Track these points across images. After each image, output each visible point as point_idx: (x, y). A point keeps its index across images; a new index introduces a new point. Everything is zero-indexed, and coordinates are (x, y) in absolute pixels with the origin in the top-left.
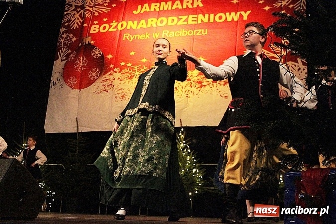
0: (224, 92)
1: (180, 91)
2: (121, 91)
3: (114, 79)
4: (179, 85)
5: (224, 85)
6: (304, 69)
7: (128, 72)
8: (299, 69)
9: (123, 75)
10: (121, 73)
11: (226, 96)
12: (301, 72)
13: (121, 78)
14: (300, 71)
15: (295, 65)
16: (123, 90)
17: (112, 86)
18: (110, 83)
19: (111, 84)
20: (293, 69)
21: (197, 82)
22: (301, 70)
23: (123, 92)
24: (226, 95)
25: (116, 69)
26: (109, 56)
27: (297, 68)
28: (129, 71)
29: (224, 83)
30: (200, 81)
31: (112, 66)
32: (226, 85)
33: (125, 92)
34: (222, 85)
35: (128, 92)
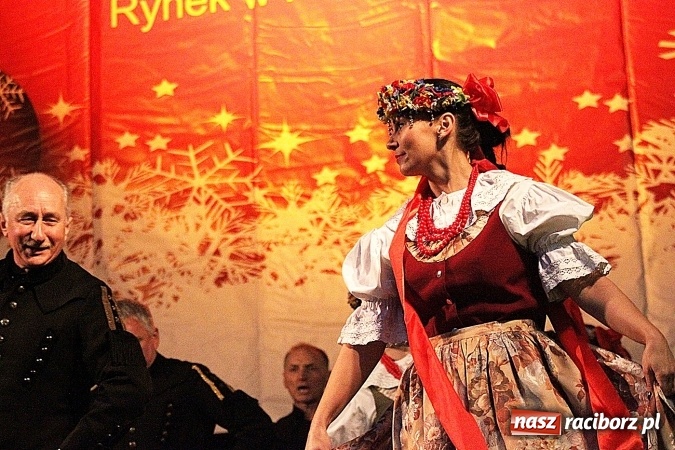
2: (133, 267)
3: (98, 214)
7: (160, 177)
9: (136, 192)
10: (123, 185)
13: (128, 207)
16: (143, 263)
17: (91, 244)
18: (80, 233)
19: (86, 238)
23: (145, 270)
25: (100, 168)
26: (61, 109)
28: (158, 171)
31: (79, 154)
32: (603, 213)
33: (153, 272)
35: (168, 266)
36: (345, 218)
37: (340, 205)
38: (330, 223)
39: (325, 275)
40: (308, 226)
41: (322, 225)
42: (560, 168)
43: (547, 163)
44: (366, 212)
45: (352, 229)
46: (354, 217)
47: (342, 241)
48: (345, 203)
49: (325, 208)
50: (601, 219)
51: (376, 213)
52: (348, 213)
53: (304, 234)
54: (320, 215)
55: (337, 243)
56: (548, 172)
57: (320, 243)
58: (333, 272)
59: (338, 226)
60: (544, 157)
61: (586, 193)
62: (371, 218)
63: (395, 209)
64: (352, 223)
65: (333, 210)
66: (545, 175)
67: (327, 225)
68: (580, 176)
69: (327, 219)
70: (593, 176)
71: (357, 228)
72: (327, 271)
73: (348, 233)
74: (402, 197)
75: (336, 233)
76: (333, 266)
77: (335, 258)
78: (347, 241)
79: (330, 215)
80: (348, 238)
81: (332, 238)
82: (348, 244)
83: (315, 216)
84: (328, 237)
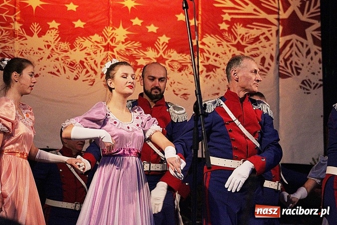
0: (180, 86)
1: (91, 72)
4: (88, 57)
5: (180, 70)
6: (316, 53)
8: (308, 52)
11: (185, 94)
12: (312, 59)
14: (309, 56)
15: (302, 44)
20: (298, 52)
21: (127, 56)
22: (312, 54)
24: (183, 92)
27: (304, 51)
29: (179, 66)
30: (131, 55)
32: (183, 72)
34: (176, 70)
36: (62, 48)
37: (59, 41)
39: (50, 74)
40: (43, 47)
41: (51, 48)
42: (167, 46)
43: (161, 43)
44: (72, 47)
45: (65, 54)
46: (67, 48)
47: (60, 59)
48: (63, 40)
49: (53, 41)
50: (182, 75)
51: (78, 48)
52: (64, 45)
53: (41, 52)
54: (50, 43)
55: (57, 59)
56: (161, 48)
57: (49, 57)
58: (54, 74)
59: (58, 51)
60: (159, 40)
61: (177, 61)
62: (75, 51)
63: (87, 48)
64: (66, 51)
65: (56, 42)
66: (160, 49)
67: (53, 49)
68: (175, 52)
69: (53, 46)
70: (181, 54)
71: (68, 54)
72: (51, 73)
73: (63, 55)
74: (92, 44)
75: (57, 54)
76: (55, 71)
77: (56, 67)
78: (62, 60)
79: (55, 44)
80: (63, 58)
81: (55, 56)
82: (63, 61)
83: (46, 44)
84: (53, 55)
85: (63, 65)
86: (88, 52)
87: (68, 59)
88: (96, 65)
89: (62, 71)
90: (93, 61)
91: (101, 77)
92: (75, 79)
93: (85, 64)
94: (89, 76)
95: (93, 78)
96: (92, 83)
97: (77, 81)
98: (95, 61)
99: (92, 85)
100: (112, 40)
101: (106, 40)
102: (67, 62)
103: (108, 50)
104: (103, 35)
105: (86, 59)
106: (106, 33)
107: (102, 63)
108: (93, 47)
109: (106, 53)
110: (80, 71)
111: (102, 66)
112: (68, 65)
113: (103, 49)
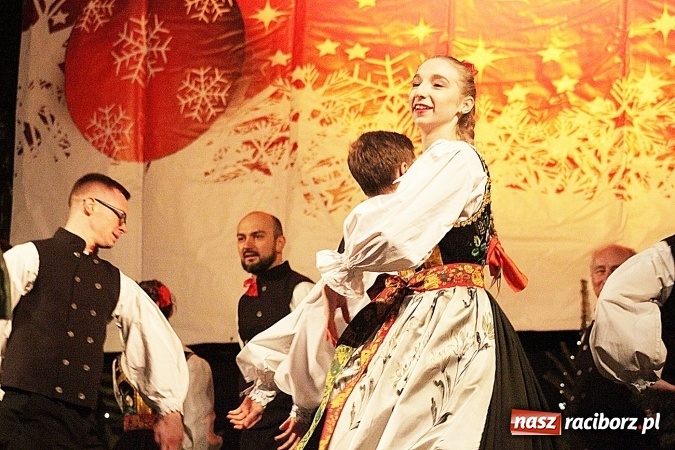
1: (590, 173)
2: (325, 170)
3: (296, 117)
4: (583, 146)
16: (336, 168)
18: (278, 135)
19: (282, 139)
21: (659, 131)
23: (336, 175)
25: (298, 75)
31: (280, 59)
33: (343, 177)
36: (533, 135)
37: (528, 123)
38: (518, 140)
39: (510, 189)
40: (496, 141)
41: (510, 140)
44: (554, 131)
45: (539, 146)
46: (541, 135)
47: (528, 158)
48: (533, 121)
49: (514, 125)
51: (563, 132)
52: (536, 130)
53: (492, 148)
54: (509, 131)
55: (524, 159)
57: (507, 158)
58: (517, 187)
59: (525, 143)
62: (557, 137)
63: (581, 129)
64: (539, 141)
65: (522, 127)
67: (515, 141)
69: (515, 136)
71: (543, 146)
72: (512, 186)
73: (535, 149)
74: (589, 118)
75: (523, 149)
76: (518, 181)
77: (520, 174)
78: (533, 158)
79: (519, 131)
80: (534, 155)
81: (519, 154)
82: (534, 161)
83: (504, 132)
84: (515, 153)
85: (534, 168)
86: (582, 136)
87: (544, 156)
88: (599, 159)
89: (532, 179)
90: (593, 151)
91: (610, 180)
92: (559, 191)
93: (577, 160)
94: (586, 182)
95: (592, 185)
96: (589, 195)
97: (562, 194)
98: (597, 151)
99: (591, 198)
100: (631, 105)
101: (618, 106)
102: (541, 161)
103: (622, 125)
104: (612, 98)
105: (579, 149)
106: (619, 92)
107: (610, 153)
108: (591, 124)
109: (618, 131)
110: (568, 174)
111: (611, 158)
112: (544, 168)
113: (612, 124)
